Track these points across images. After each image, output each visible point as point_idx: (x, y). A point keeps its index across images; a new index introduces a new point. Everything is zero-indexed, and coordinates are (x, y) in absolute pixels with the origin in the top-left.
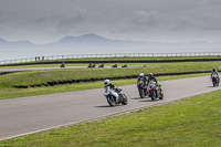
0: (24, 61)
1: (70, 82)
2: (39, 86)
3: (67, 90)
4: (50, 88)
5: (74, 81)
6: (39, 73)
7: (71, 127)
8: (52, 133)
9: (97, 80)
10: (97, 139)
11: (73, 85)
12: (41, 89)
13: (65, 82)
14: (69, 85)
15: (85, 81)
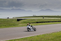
0: (30, 16)
1: (42, 22)
2: (34, 23)
3: (41, 24)
4: (37, 24)
5: (43, 22)
6: (34, 20)
7: (43, 35)
8: (37, 36)
9: (50, 22)
10: (50, 38)
11: (43, 23)
12: (34, 24)
13: (41, 22)
14: (42, 23)
15: (47, 22)
